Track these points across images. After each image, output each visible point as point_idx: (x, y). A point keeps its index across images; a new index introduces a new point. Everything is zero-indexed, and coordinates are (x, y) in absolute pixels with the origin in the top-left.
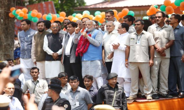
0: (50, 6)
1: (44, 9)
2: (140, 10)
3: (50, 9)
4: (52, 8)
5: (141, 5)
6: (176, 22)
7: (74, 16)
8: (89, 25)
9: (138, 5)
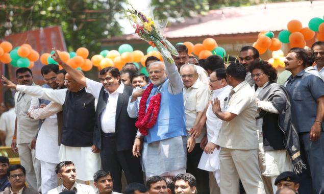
0: (53, 36)
1: (42, 42)
2: (234, 43)
3: (54, 43)
4: (58, 39)
5: (235, 32)
6: (299, 64)
7: (105, 56)
8: (156, 72)
9: (229, 32)
